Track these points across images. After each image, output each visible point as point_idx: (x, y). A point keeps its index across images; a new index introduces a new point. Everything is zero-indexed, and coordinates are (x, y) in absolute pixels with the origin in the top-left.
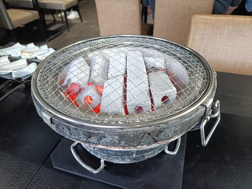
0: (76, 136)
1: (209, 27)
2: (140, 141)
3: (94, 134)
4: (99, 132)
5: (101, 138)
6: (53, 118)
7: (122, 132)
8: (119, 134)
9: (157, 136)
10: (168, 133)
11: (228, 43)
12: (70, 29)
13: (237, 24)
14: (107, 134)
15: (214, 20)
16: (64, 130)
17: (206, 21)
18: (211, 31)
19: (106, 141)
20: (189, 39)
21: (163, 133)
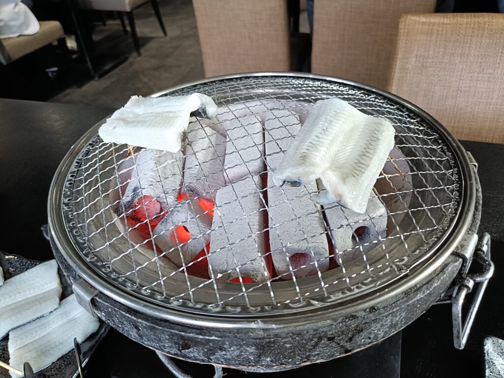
0: (153, 341)
1: (437, 41)
2: (307, 354)
3: (195, 342)
4: (207, 338)
5: (213, 350)
6: (97, 298)
7: (264, 338)
8: (257, 343)
9: (350, 339)
10: (376, 332)
11: (479, 73)
12: (142, 50)
13: (499, 33)
14: (227, 343)
15: (448, 26)
16: (123, 326)
17: (431, 27)
18: (442, 50)
19: (225, 357)
20: (395, 68)
21: (363, 334)
